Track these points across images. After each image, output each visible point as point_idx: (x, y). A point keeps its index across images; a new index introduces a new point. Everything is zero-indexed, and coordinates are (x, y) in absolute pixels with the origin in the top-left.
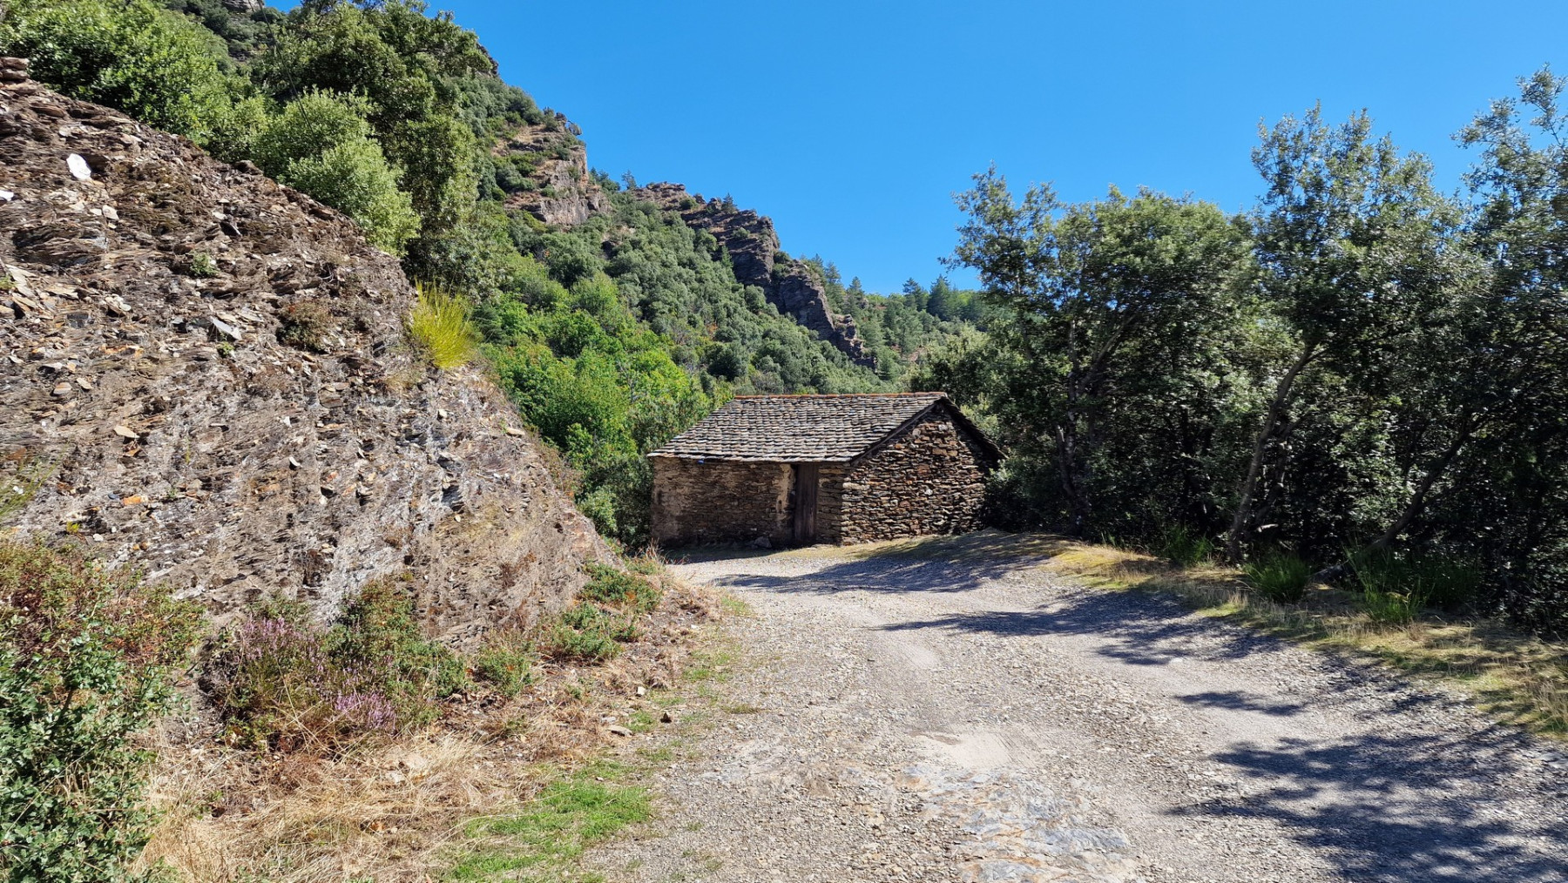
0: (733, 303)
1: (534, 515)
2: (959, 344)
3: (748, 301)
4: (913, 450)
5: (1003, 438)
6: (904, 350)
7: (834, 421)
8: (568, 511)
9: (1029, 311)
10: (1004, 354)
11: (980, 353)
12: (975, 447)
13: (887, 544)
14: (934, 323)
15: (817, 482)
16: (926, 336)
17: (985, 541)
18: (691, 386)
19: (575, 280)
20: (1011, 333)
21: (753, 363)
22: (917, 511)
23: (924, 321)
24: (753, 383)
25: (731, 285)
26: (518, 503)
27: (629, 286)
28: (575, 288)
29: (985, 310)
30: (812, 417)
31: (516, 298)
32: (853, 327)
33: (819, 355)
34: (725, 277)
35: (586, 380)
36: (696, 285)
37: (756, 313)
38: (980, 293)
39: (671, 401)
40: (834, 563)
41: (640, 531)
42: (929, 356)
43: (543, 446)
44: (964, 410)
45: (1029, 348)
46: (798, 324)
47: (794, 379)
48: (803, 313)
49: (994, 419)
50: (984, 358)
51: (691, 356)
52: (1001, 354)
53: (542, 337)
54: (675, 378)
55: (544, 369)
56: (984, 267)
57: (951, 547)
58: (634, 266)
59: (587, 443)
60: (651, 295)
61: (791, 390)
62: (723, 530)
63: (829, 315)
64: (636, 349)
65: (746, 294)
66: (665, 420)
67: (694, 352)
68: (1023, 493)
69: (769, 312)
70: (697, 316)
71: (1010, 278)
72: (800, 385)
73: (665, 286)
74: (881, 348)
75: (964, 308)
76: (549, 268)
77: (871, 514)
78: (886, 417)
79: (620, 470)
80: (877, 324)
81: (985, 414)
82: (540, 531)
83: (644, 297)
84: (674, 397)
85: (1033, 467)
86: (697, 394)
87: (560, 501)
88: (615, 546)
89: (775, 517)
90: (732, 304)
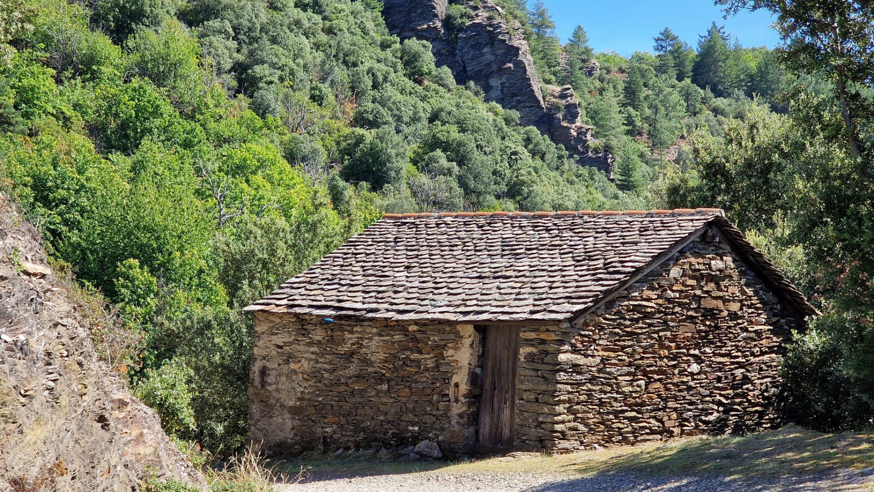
0: (382, 66)
1: (64, 400)
2: (745, 133)
3: (406, 64)
4: (669, 301)
5: (813, 283)
6: (656, 142)
7: (545, 254)
8: (118, 395)
9: (854, 79)
10: (816, 148)
11: (777, 147)
12: (769, 297)
13: (626, 450)
14: (704, 101)
15: (516, 354)
16: (691, 121)
17: (783, 446)
18: (314, 198)
19: (131, 31)
20: (827, 116)
21: (414, 162)
22: (675, 398)
23: (687, 96)
24: (414, 194)
25: (378, 39)
26: (39, 382)
27: (218, 41)
28: (131, 43)
29: (785, 78)
30: (509, 249)
31: (37, 60)
32: (574, 106)
33: (520, 149)
34: (370, 25)
35: (148, 192)
36: (323, 38)
37: (420, 83)
38: (778, 50)
39: (281, 222)
40: (541, 481)
41: (233, 430)
42: (696, 151)
43: (79, 294)
44: (752, 238)
45: (855, 138)
46: (487, 100)
47: (481, 187)
48: (495, 82)
49: (798, 251)
50: (784, 155)
51: (315, 151)
52: (810, 150)
53: (78, 122)
54: (288, 187)
55: (80, 172)
56: (784, 10)
57: (729, 456)
58: (226, 8)
59: (149, 290)
60: (251, 53)
61: (477, 205)
62: (363, 430)
63: (537, 86)
64: (226, 141)
65: (404, 52)
66: (273, 253)
67: (318, 145)
68: (845, 370)
69: (440, 81)
70: (325, 88)
71: (824, 27)
72: (490, 198)
73: (274, 41)
74: (620, 140)
75: (751, 77)
76: (89, 12)
77: (601, 404)
78: (629, 248)
79: (200, 333)
80: (614, 101)
81: (786, 243)
82: (73, 427)
83: (240, 57)
84: (287, 216)
85: (860, 329)
86: (323, 211)
87: (106, 381)
88: (190, 451)
89: (448, 409)
90: (381, 68)
